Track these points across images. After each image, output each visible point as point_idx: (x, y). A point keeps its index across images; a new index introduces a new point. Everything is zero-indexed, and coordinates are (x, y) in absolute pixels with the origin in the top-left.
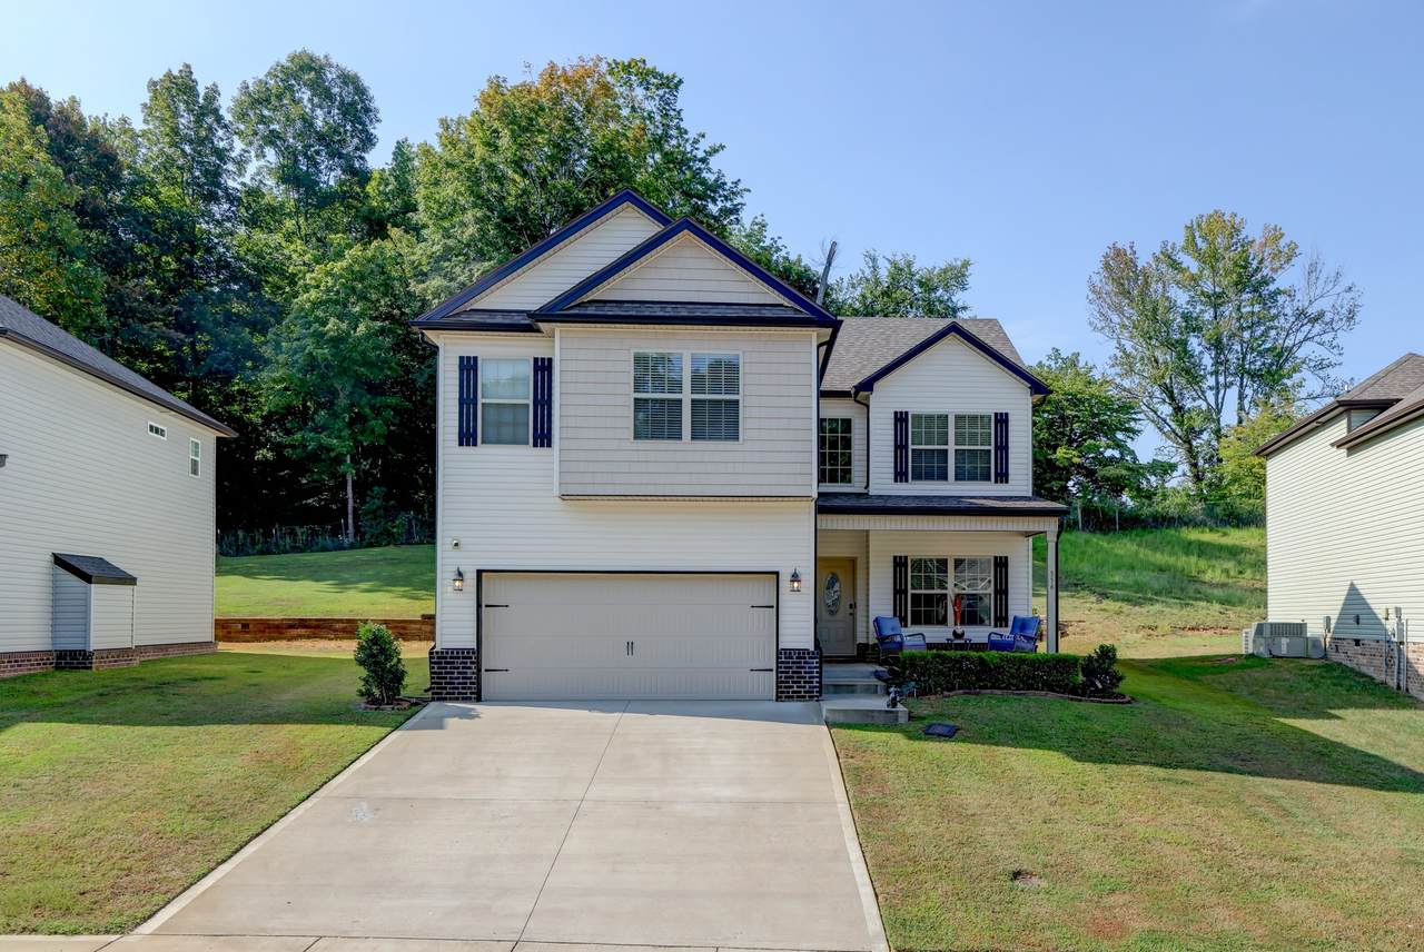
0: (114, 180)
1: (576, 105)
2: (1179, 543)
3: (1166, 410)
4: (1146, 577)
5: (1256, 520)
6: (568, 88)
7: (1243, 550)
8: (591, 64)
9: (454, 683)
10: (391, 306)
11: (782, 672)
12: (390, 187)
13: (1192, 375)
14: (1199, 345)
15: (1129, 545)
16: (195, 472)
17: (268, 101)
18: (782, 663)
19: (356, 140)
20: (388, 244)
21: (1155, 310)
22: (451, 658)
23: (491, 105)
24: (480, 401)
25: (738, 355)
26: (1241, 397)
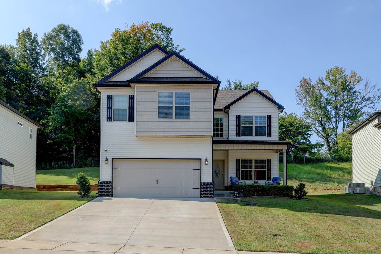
0: (8, 62)
1: (140, 36)
2: (324, 167)
3: (320, 129)
4: (313, 176)
5: (349, 160)
6: (139, 31)
7: (344, 169)
8: (145, 24)
9: (105, 191)
10: (86, 97)
11: (202, 189)
12: (87, 63)
13: (329, 118)
14: (331, 108)
15: (308, 167)
16: (31, 137)
17: (51, 38)
18: (202, 186)
19: (77, 50)
20: (86, 79)
21: (316, 98)
22: (104, 184)
23: (116, 36)
24: (113, 108)
25: (189, 93)
26: (344, 124)
